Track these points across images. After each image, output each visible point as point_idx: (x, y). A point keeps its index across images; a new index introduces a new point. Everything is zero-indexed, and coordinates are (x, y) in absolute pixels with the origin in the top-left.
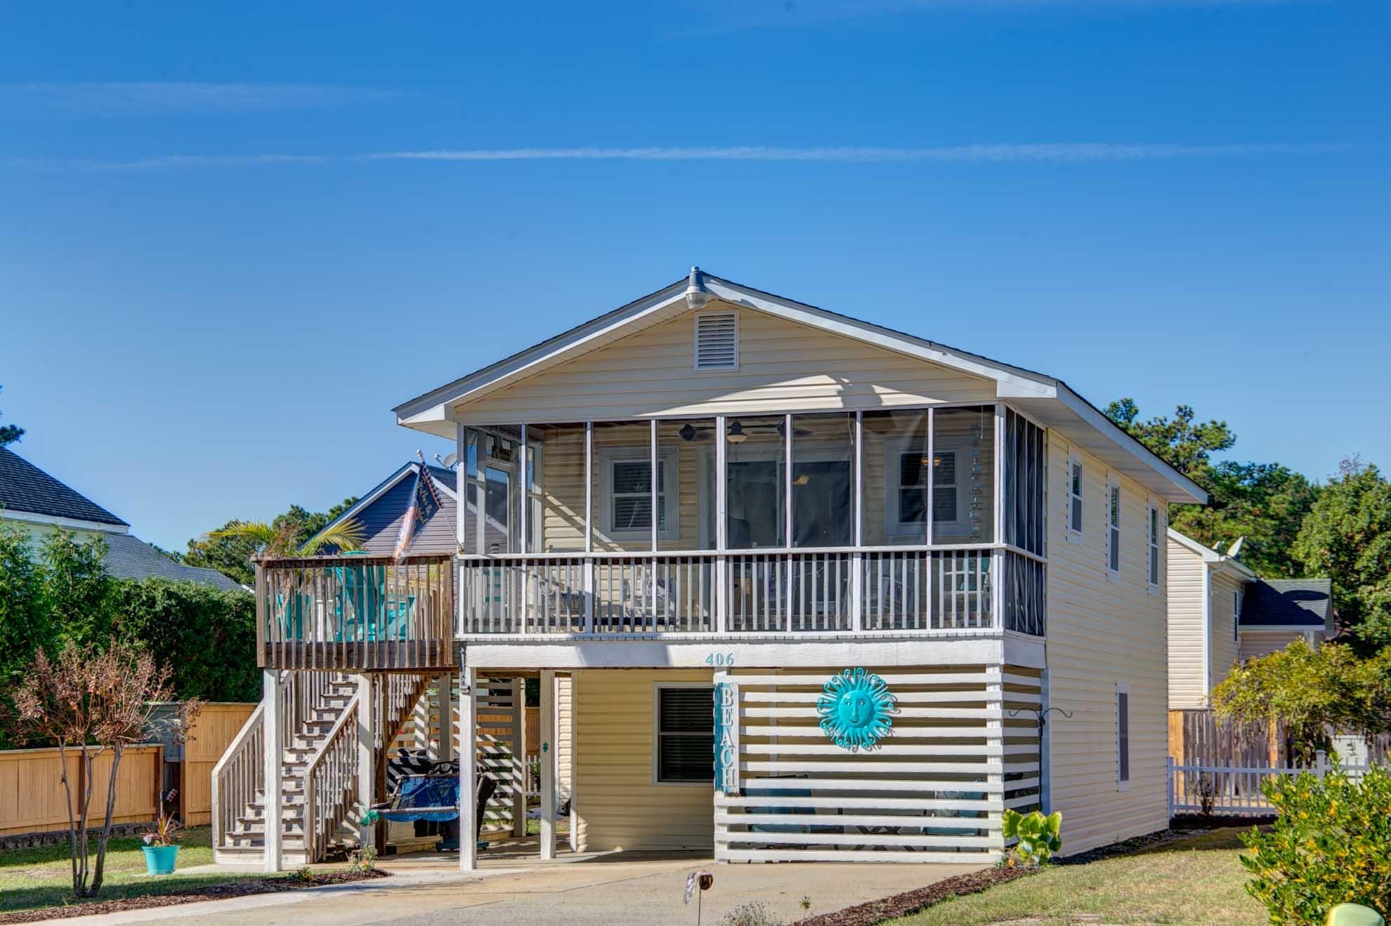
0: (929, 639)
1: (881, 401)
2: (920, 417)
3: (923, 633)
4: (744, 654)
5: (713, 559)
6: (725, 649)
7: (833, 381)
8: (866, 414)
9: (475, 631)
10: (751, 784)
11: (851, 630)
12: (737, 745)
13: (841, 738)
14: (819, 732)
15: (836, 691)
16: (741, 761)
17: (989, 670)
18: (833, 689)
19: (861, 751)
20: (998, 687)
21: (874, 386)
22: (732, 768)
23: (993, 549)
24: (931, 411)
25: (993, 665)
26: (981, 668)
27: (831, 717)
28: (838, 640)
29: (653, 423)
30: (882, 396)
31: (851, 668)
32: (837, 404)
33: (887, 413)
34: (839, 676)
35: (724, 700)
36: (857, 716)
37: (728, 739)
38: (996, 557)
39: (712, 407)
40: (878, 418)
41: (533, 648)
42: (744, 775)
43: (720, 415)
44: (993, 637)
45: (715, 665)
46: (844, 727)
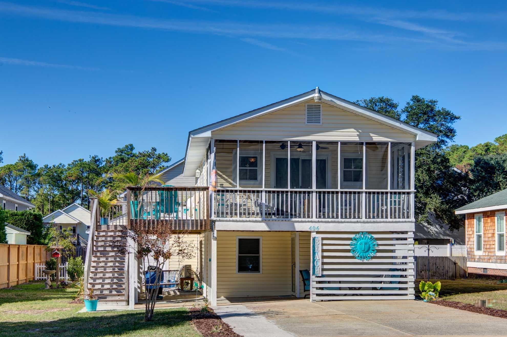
0: (389, 222)
1: (372, 139)
2: (386, 146)
3: (387, 220)
4: (323, 227)
5: (311, 192)
6: (316, 225)
7: (356, 131)
8: (367, 143)
9: (218, 216)
10: (325, 273)
11: (362, 219)
12: (321, 259)
13: (358, 256)
14: (350, 254)
15: (356, 240)
16: (322, 264)
17: (409, 233)
18: (355, 239)
19: (365, 261)
20: (412, 239)
21: (370, 134)
22: (319, 267)
23: (411, 192)
24: (390, 144)
25: (411, 231)
26: (406, 232)
27: (355, 249)
28: (357, 222)
29: (289, 142)
30: (373, 137)
31: (362, 232)
32: (357, 139)
33: (374, 143)
34: (358, 235)
35: (316, 243)
36: (365, 249)
37: (317, 257)
38: (412, 194)
39: (311, 138)
40: (372, 145)
41: (242, 223)
42: (323, 270)
43: (314, 141)
44: (411, 222)
45: (312, 230)
46: (359, 252)
